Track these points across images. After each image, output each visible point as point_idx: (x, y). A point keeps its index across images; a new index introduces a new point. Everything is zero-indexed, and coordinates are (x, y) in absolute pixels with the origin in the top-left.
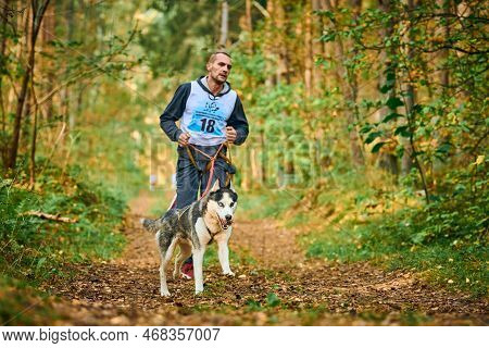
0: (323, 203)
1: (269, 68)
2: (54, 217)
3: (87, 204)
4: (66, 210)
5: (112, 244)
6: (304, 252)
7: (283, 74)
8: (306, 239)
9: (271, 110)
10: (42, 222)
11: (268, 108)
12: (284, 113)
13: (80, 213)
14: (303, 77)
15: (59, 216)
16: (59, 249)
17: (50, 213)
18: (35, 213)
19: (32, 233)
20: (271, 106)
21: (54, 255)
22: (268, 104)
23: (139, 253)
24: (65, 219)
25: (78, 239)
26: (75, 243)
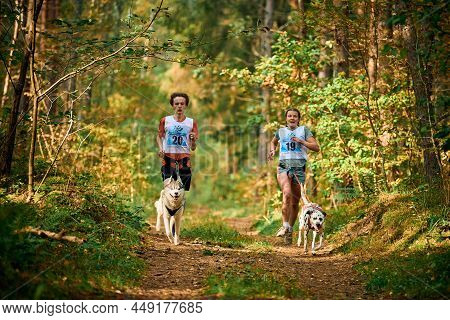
0: (388, 223)
1: (324, 56)
2: (57, 236)
3: (98, 220)
4: (72, 227)
5: (127, 270)
6: (364, 284)
7: (340, 64)
8: (366, 267)
9: (325, 108)
10: (41, 241)
11: (322, 105)
12: (341, 112)
13: (90, 230)
14: (366, 68)
15: (63, 234)
16: (63, 275)
17: (51, 231)
18: (34, 230)
19: (29, 254)
20: (326, 103)
21: (56, 282)
22: (322, 101)
23: (160, 281)
24: (71, 238)
25: (86, 263)
26: (83, 268)
